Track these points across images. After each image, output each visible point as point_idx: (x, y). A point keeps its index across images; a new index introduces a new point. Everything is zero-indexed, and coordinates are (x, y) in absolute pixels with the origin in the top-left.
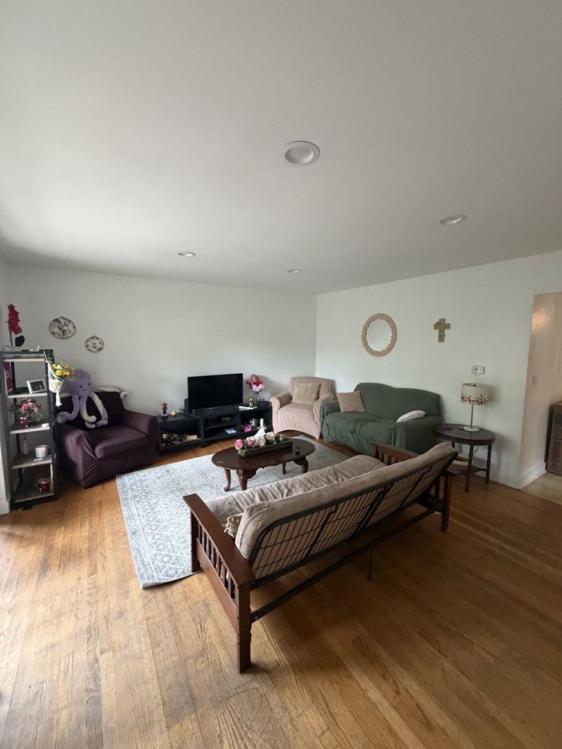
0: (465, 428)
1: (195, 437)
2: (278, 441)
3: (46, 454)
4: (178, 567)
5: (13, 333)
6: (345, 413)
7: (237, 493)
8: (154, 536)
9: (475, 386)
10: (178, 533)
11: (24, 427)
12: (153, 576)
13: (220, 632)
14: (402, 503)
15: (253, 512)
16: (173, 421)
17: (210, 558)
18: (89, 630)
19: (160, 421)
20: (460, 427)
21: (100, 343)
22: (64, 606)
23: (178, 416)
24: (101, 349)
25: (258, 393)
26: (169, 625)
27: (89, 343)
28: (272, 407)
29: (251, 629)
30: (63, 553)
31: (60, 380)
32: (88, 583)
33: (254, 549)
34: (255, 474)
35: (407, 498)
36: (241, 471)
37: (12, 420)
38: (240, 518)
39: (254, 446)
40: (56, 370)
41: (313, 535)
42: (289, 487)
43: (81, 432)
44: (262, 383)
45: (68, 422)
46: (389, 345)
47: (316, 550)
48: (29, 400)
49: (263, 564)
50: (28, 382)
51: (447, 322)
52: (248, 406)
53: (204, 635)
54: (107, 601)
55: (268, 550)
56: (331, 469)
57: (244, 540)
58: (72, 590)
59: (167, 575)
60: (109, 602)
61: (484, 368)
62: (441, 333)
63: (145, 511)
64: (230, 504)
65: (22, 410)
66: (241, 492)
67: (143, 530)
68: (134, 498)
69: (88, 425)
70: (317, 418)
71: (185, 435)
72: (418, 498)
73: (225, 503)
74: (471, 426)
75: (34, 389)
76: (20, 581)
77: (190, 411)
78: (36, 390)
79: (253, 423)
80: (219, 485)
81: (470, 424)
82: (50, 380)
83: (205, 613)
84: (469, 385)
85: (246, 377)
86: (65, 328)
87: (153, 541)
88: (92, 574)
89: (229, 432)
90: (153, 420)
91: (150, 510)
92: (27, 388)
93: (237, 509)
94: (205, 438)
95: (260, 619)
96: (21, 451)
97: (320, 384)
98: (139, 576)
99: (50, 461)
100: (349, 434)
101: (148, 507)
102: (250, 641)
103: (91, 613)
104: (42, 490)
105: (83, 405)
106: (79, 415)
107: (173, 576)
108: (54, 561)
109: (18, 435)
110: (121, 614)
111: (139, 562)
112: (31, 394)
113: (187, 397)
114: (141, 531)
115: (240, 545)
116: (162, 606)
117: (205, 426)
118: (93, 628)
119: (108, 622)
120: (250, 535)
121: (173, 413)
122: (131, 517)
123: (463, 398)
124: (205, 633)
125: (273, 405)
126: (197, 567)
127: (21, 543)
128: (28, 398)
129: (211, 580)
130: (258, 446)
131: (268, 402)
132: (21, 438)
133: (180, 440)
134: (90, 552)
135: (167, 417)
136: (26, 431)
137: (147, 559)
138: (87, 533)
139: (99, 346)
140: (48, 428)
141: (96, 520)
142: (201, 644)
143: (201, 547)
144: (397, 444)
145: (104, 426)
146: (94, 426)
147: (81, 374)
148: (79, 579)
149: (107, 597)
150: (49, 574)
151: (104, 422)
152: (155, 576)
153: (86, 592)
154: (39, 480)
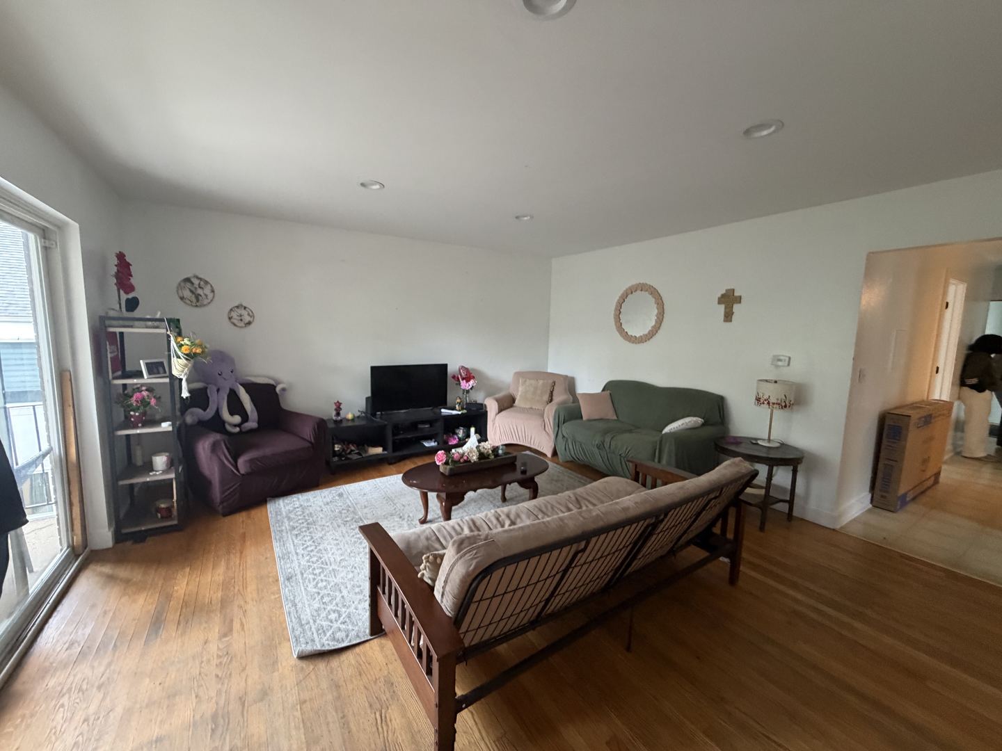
0: (760, 442)
1: (379, 450)
2: (497, 455)
3: (167, 465)
4: (350, 627)
5: (122, 292)
6: (589, 420)
7: (438, 525)
8: (317, 583)
9: (776, 382)
10: (351, 580)
11: (136, 427)
12: (313, 641)
13: (409, 725)
14: (676, 543)
15: (463, 546)
16: (350, 427)
17: (396, 615)
18: (215, 717)
19: (331, 425)
20: (753, 442)
21: (249, 315)
22: (181, 681)
23: (356, 420)
24: (249, 323)
25: (468, 392)
26: (334, 714)
27: (234, 315)
28: (487, 412)
29: (455, 722)
30: (185, 604)
31: (187, 359)
32: (219, 649)
33: (462, 603)
34: (462, 499)
35: (683, 535)
36: (443, 495)
37: (119, 415)
38: (442, 557)
39: (462, 460)
40: (182, 345)
41: (550, 584)
42: (512, 517)
43: (218, 436)
44: (474, 378)
45: (201, 423)
46: (652, 327)
47: (552, 607)
48: (144, 388)
49: (475, 625)
50: (141, 361)
51: (736, 294)
52: (454, 409)
53: (385, 728)
54: (244, 675)
55: (484, 604)
56: (572, 496)
57: (447, 589)
58: (194, 658)
59: (334, 639)
60: (247, 676)
61: (790, 358)
62: (727, 310)
63: (306, 548)
64: (428, 539)
65: (133, 401)
66: (444, 523)
67: (302, 574)
68: (291, 530)
69: (229, 428)
70: (550, 428)
71: (365, 445)
72: (697, 536)
73: (419, 537)
74: (769, 440)
75: (150, 372)
76: (118, 644)
77: (374, 415)
78: (154, 374)
79: (461, 433)
80: (411, 515)
81: (766, 437)
82: (174, 360)
83: (388, 695)
84: (767, 381)
85: (452, 369)
86: (200, 291)
87: (314, 590)
88: (225, 635)
89: (427, 444)
90: (321, 424)
91: (313, 548)
92: (141, 372)
93: (437, 546)
94: (394, 451)
95: (469, 708)
96: (133, 461)
97: (554, 383)
98: (292, 640)
99: (172, 476)
100: (596, 450)
101: (311, 543)
102: (454, 740)
103: (219, 693)
104: (162, 517)
105: (223, 399)
106: (218, 413)
107: (343, 640)
108: (172, 616)
109: (128, 436)
110: (264, 694)
111: (294, 620)
112: (147, 379)
113: (369, 394)
114: (299, 576)
115: (443, 595)
116: (325, 684)
117: (394, 435)
118: (220, 713)
119: (243, 706)
120: (458, 581)
121: (350, 416)
122: (286, 556)
123: (758, 399)
124: (387, 725)
125: (488, 410)
126: (377, 628)
127: (125, 590)
128: (142, 385)
129: (398, 648)
130: (468, 461)
131: (482, 404)
132: (133, 441)
133: (359, 454)
134: (224, 603)
135: (341, 420)
136: (138, 431)
137: (306, 615)
138: (221, 578)
139: (247, 319)
140: (170, 429)
141: (235, 559)
142: (380, 743)
143: (384, 600)
144: (664, 461)
145: (252, 431)
146: (237, 429)
147: (221, 357)
148: (206, 643)
149: (244, 669)
150: (163, 634)
151: (252, 424)
152: (317, 639)
153: (215, 661)
154: (157, 503)
